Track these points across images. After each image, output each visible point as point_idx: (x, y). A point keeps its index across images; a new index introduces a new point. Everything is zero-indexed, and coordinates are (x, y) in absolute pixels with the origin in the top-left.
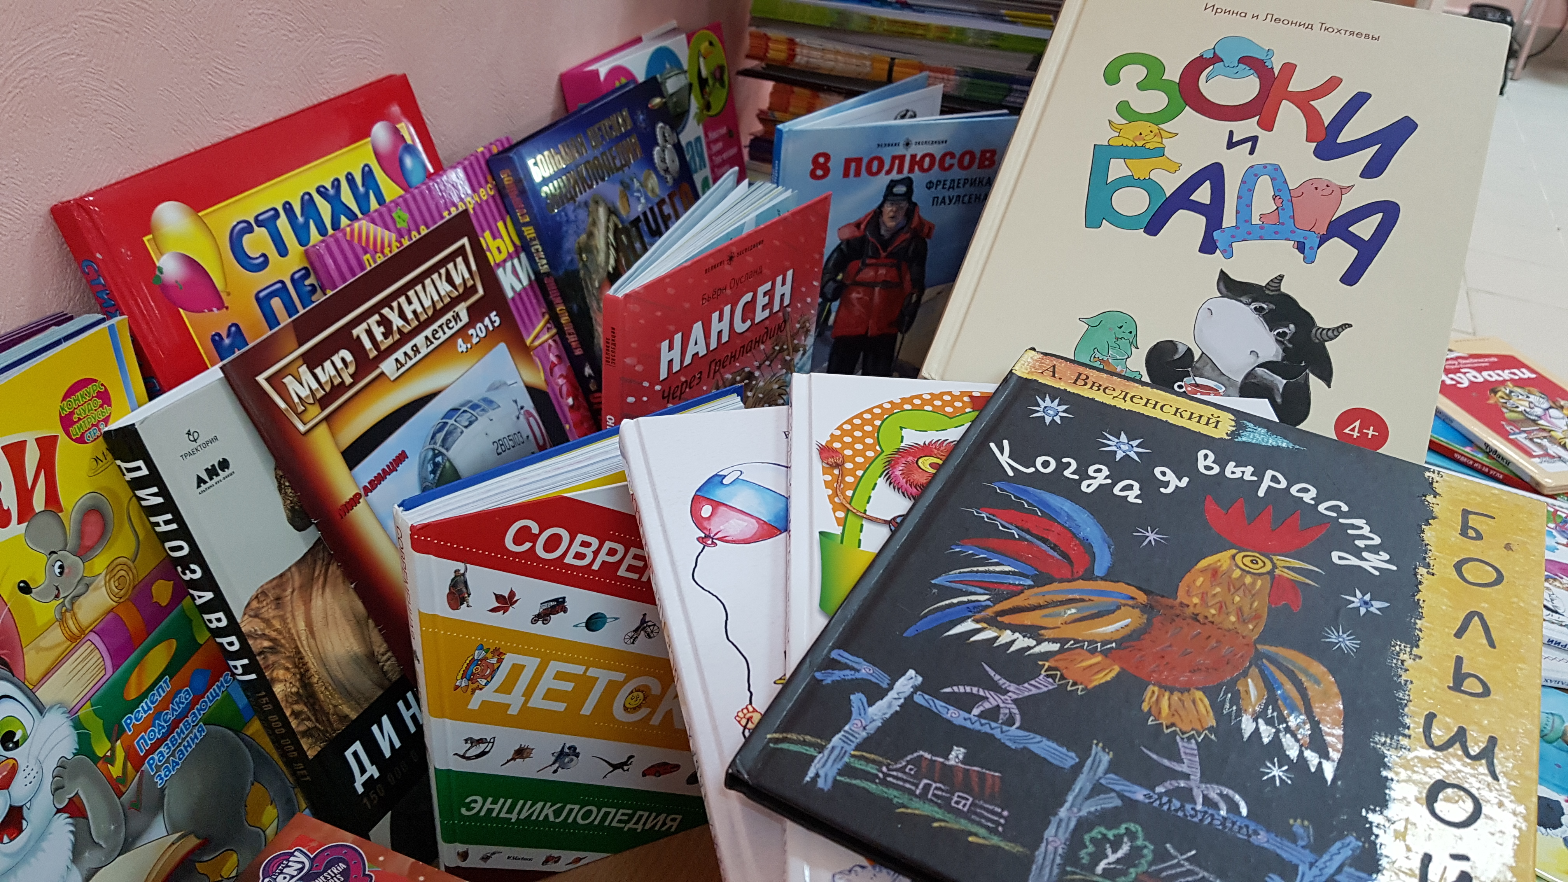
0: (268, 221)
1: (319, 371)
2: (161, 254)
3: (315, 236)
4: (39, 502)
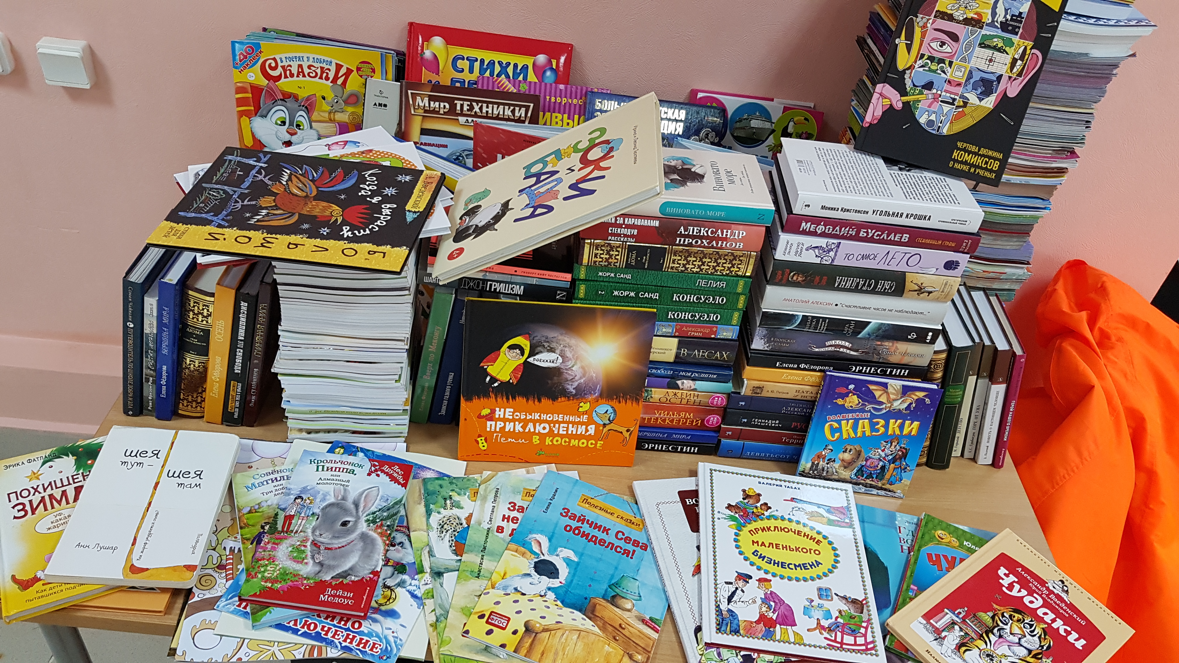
0: (472, 61)
1: (432, 103)
2: (427, 49)
3: (487, 74)
4: (340, 81)
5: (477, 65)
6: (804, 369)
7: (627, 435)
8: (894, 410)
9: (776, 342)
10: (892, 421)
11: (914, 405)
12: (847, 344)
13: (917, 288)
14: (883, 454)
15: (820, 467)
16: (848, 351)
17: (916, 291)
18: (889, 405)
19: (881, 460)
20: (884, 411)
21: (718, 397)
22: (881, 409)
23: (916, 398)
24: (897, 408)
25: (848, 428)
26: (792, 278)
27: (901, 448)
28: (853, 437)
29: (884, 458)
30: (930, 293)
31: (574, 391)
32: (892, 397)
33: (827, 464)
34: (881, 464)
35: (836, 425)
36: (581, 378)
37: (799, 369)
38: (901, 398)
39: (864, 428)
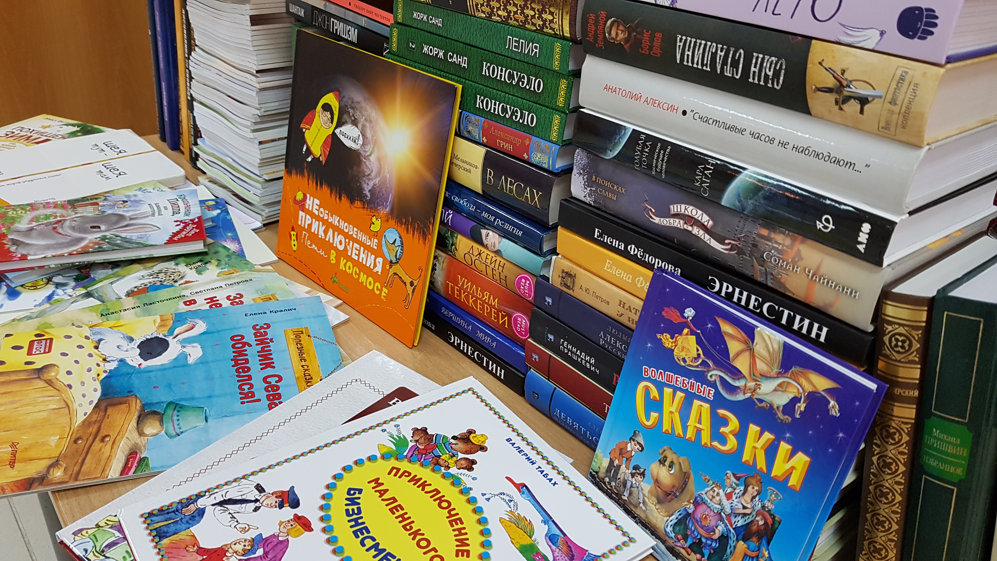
6: (634, 259)
7: (410, 289)
8: (761, 401)
9: (599, 185)
10: (753, 429)
11: (802, 406)
12: (706, 219)
13: (831, 82)
14: (727, 504)
15: (621, 476)
16: (707, 237)
17: (829, 90)
18: (751, 384)
19: (721, 519)
20: (740, 397)
21: (526, 279)
22: (733, 389)
23: (809, 388)
24: (767, 398)
25: (673, 409)
27: (763, 507)
28: (679, 436)
29: (728, 516)
30: (864, 101)
31: (368, 194)
32: (761, 366)
33: (633, 475)
34: (721, 528)
35: (654, 393)
38: (779, 375)
39: (700, 422)
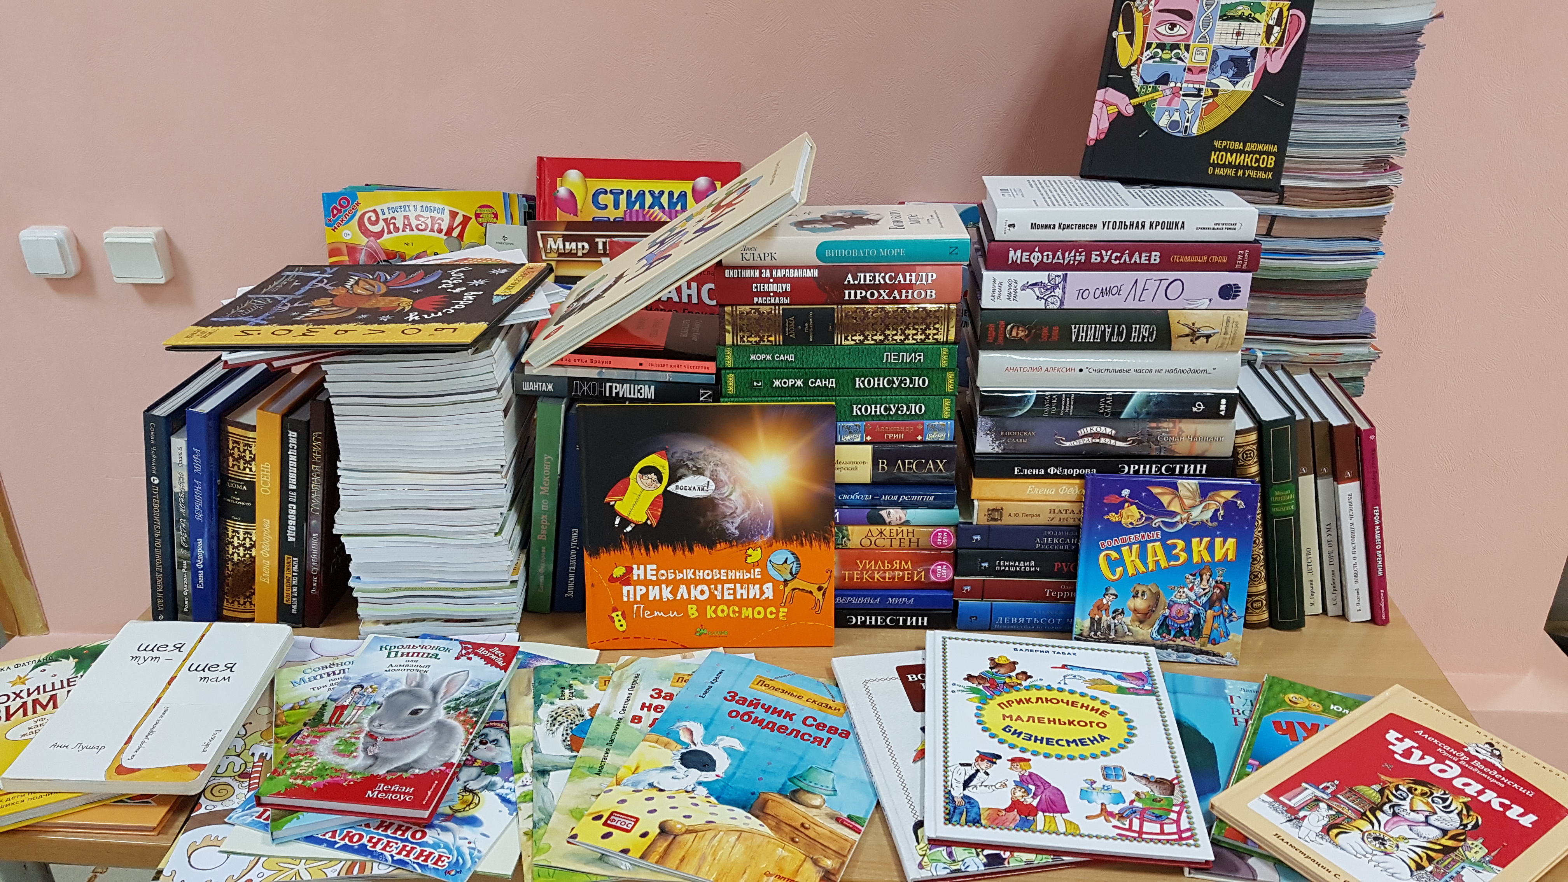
0: (617, 194)
1: (567, 244)
2: (561, 186)
3: (637, 207)
4: (455, 233)
5: (623, 198)
6: (1055, 476)
7: (819, 595)
8: (1194, 522)
9: (1008, 437)
10: (1195, 541)
11: (1222, 512)
12: (1109, 431)
13: (1187, 331)
14: (1192, 595)
15: (1104, 624)
16: (1113, 442)
17: (1187, 335)
18: (1186, 515)
19: (1191, 606)
20: (1180, 526)
21: (942, 532)
22: (1174, 525)
23: (1222, 500)
24: (1198, 519)
25: (1133, 558)
26: (1010, 334)
27: (1216, 582)
28: (1143, 572)
29: (1195, 601)
30: (1208, 337)
31: (737, 532)
32: (1187, 502)
33: (1114, 618)
34: (1193, 611)
35: (1114, 555)
36: (744, 511)
37: (1047, 476)
38: (1201, 502)
39: (1156, 556)
